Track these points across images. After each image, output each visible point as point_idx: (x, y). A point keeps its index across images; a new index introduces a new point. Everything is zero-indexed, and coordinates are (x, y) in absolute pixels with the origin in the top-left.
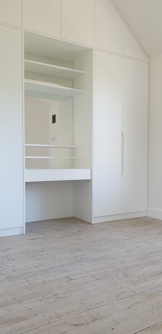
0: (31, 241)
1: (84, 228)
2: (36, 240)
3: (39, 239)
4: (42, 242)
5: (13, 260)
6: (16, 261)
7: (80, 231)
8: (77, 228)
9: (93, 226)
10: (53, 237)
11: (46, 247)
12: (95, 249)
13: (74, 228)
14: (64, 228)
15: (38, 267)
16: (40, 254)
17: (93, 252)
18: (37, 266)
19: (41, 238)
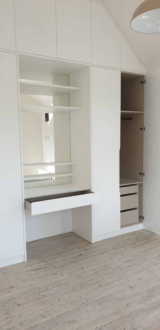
0: (33, 272)
2: (38, 271)
3: (41, 270)
4: (45, 275)
5: (19, 305)
6: (21, 306)
7: (81, 255)
8: (77, 250)
9: (92, 246)
10: (55, 266)
11: (49, 282)
12: (99, 285)
13: (75, 251)
14: (65, 250)
15: (44, 317)
17: (96, 289)
18: (44, 315)
19: (43, 268)
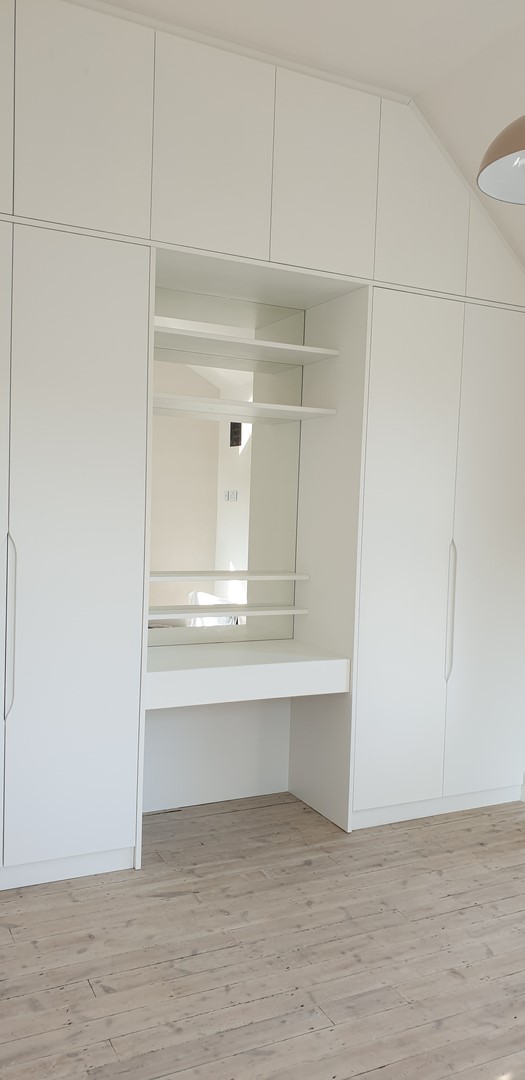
0: (157, 901)
1: (322, 848)
2: (174, 900)
3: (184, 897)
5: (107, 990)
6: (114, 995)
7: (308, 863)
8: (299, 849)
9: (348, 840)
10: (224, 890)
11: (205, 934)
12: (355, 956)
13: (292, 851)
16: (186, 965)
18: (179, 1025)
19: (189, 892)
